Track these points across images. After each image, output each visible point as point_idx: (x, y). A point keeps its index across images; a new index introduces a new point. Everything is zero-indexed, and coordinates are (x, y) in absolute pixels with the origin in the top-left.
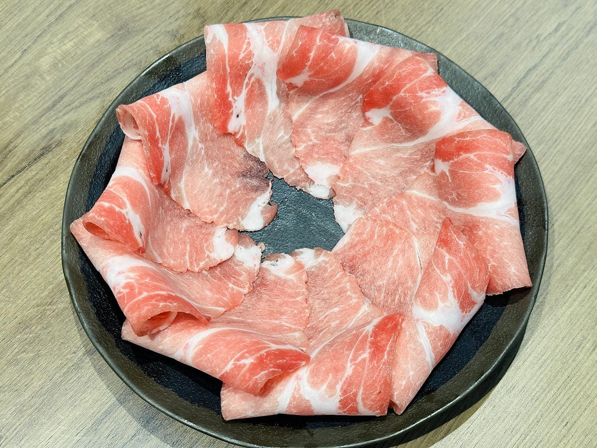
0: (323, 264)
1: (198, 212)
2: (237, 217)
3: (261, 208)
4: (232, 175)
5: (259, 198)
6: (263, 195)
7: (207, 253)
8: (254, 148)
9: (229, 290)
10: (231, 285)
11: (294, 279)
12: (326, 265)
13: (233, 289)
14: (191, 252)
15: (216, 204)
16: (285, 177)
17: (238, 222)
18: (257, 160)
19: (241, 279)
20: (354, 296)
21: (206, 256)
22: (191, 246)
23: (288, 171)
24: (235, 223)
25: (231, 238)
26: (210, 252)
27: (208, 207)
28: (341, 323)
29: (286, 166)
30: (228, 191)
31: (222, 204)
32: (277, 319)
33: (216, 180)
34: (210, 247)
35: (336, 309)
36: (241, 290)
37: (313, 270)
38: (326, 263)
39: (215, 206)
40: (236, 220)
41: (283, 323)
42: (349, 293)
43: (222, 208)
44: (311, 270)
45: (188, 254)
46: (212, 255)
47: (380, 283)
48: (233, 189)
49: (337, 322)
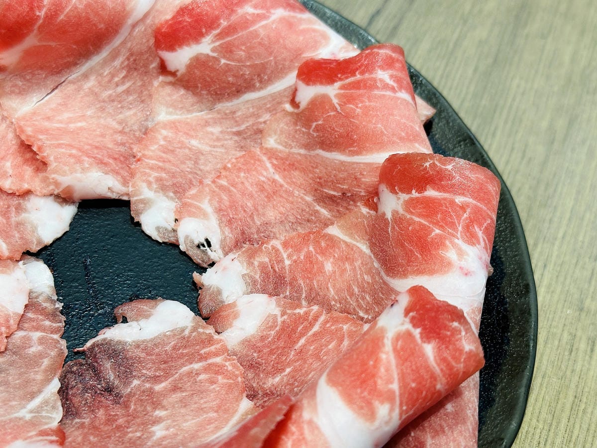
0: (155, 186)
1: (237, 384)
2: (189, 337)
3: (143, 323)
4: (127, 406)
5: (129, 340)
6: (116, 339)
7: (280, 320)
8: (48, 412)
9: (295, 257)
10: (287, 262)
11: (206, 201)
12: (153, 181)
13: (289, 256)
14: (302, 335)
15: (198, 379)
16: (56, 337)
17: (194, 329)
18: (64, 392)
19: (267, 260)
20: (160, 137)
21: (285, 317)
22: (295, 343)
23: (41, 341)
24: (201, 330)
25: (228, 315)
26: (276, 316)
27: (213, 382)
28: (207, 123)
29: (34, 349)
30: (158, 387)
31: (189, 374)
32: (274, 181)
33: (159, 413)
34: (270, 324)
35: (194, 143)
36: (280, 247)
37: (171, 194)
38: (149, 184)
39: (202, 377)
40: (194, 334)
41: (272, 170)
42: (162, 143)
43: (197, 366)
44: (174, 197)
45: (311, 333)
46: (277, 311)
47: (115, 125)
48: (148, 385)
49: (210, 129)
